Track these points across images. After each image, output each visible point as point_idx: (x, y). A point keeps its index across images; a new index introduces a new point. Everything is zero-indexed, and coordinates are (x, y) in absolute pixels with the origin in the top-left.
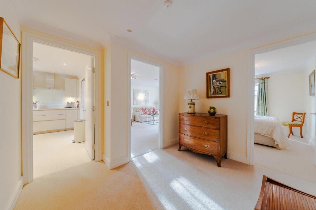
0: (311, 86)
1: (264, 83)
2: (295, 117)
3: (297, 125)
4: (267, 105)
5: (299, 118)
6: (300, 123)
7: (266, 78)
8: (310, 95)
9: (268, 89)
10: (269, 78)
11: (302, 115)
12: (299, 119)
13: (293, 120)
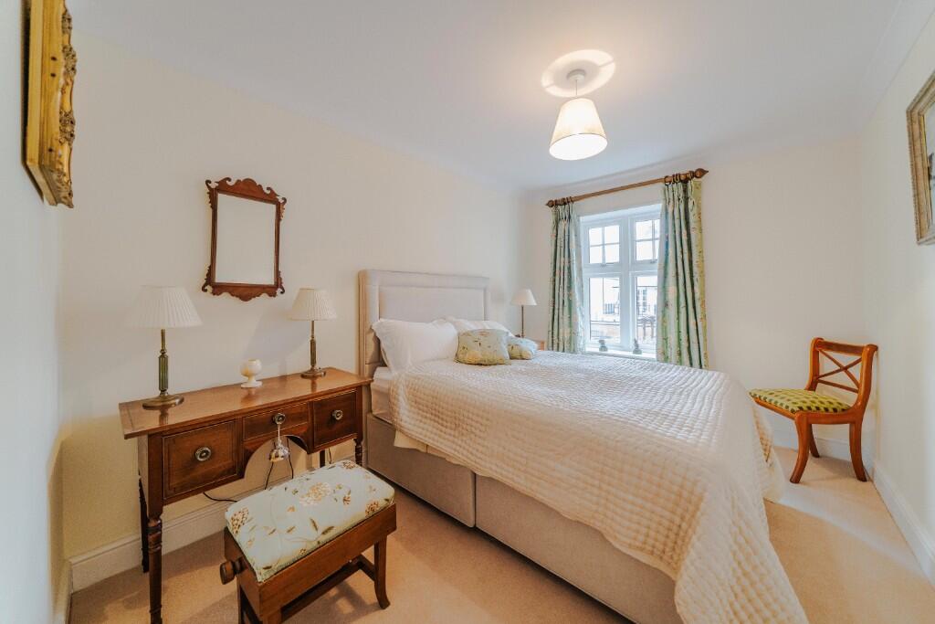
0: (922, 174)
1: (686, 199)
2: (826, 365)
3: (835, 410)
4: (698, 304)
5: (845, 369)
6: (850, 399)
7: (694, 175)
8: (920, 235)
9: (701, 230)
10: (702, 172)
11: (855, 358)
12: (843, 373)
13: (815, 381)
